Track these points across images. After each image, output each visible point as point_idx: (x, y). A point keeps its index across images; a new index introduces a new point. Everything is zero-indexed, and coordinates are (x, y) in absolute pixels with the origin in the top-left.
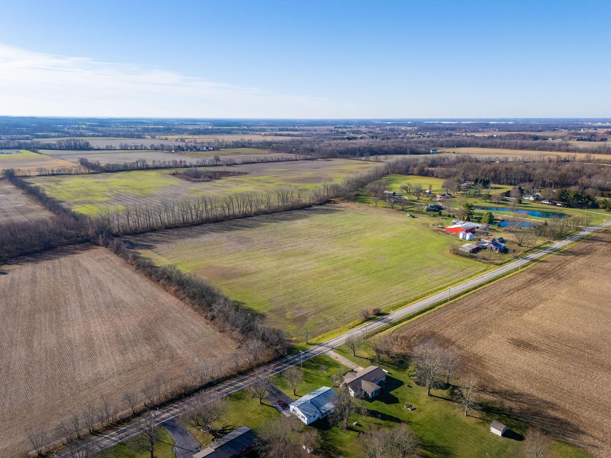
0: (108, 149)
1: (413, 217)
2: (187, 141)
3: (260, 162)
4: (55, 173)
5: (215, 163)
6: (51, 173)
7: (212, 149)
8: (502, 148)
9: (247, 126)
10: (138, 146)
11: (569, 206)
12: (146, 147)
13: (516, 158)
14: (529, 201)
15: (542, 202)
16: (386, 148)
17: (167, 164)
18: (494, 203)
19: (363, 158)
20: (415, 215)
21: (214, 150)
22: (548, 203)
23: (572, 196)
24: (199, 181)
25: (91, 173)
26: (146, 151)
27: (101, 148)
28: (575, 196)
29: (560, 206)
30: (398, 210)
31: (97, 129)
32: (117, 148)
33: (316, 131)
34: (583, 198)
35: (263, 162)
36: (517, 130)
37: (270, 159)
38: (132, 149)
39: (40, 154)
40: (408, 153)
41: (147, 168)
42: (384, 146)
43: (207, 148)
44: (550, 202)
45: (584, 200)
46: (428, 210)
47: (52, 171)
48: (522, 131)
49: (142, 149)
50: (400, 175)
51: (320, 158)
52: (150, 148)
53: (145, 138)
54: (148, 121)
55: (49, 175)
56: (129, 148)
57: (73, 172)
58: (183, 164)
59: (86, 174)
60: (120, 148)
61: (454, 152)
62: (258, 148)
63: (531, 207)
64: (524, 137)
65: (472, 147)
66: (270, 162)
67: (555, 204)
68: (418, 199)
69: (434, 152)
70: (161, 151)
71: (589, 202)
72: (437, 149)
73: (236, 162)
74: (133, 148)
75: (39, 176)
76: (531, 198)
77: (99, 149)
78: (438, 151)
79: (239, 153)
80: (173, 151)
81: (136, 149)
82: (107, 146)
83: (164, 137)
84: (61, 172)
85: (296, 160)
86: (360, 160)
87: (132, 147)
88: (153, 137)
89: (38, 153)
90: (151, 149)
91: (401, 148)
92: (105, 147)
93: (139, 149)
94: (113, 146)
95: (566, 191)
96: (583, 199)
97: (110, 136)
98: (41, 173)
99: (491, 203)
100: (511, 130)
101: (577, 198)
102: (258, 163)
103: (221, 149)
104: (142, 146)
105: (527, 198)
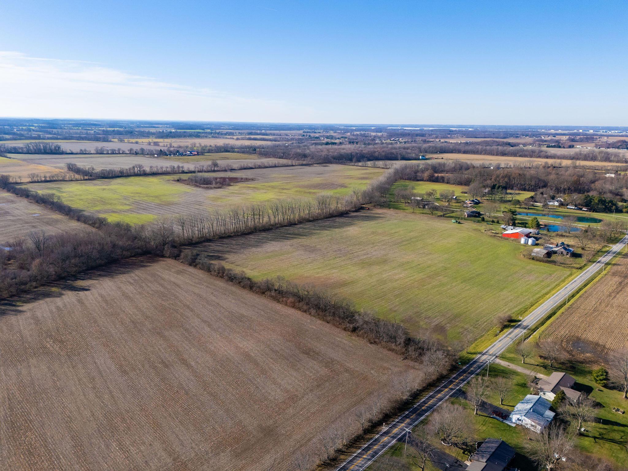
0: (82, 153)
1: (459, 223)
2: (161, 144)
3: (257, 168)
4: (48, 179)
5: (213, 169)
6: (43, 179)
7: (196, 153)
8: (484, 154)
9: (212, 129)
10: (115, 150)
11: (595, 211)
12: (124, 151)
13: (508, 164)
14: (554, 206)
15: (568, 207)
16: (377, 154)
17: (164, 169)
18: (523, 208)
19: (360, 164)
20: (461, 221)
21: (198, 154)
22: (574, 208)
23: (596, 201)
24: (211, 188)
26: (125, 155)
27: (74, 151)
28: (599, 201)
29: (586, 211)
30: (438, 216)
31: (52, 131)
32: (92, 152)
33: (287, 135)
34: (607, 203)
35: (260, 167)
36: (483, 136)
37: (266, 165)
38: (108, 154)
39: (10, 158)
40: (399, 158)
41: (145, 174)
43: (191, 153)
44: (576, 207)
45: (609, 204)
46: (469, 216)
47: (45, 177)
48: (488, 138)
49: (120, 153)
50: (408, 181)
51: (316, 164)
52: (128, 153)
53: (111, 141)
54: (100, 123)
55: (42, 182)
56: (105, 152)
57: (67, 179)
58: (181, 169)
59: (81, 180)
60: (95, 152)
61: (442, 158)
62: (243, 152)
63: (560, 212)
66: (267, 167)
67: (581, 209)
68: (449, 205)
69: (424, 158)
70: (141, 155)
71: (612, 207)
72: (426, 155)
73: (234, 168)
74: (110, 152)
75: (31, 182)
76: (556, 204)
77: (72, 153)
78: (427, 157)
79: (228, 158)
80: (156, 156)
81: (113, 153)
82: (81, 150)
83: (134, 140)
84: (54, 179)
85: (293, 166)
86: (357, 166)
87: (108, 151)
88: (121, 141)
89: (7, 157)
90: (130, 154)
91: (392, 153)
92: (79, 151)
93: (116, 154)
94: (87, 149)
95: (589, 196)
97: (72, 139)
98: (33, 180)
99: (520, 208)
101: (601, 203)
102: (255, 168)
103: (206, 154)
104: (119, 150)
105: (551, 203)
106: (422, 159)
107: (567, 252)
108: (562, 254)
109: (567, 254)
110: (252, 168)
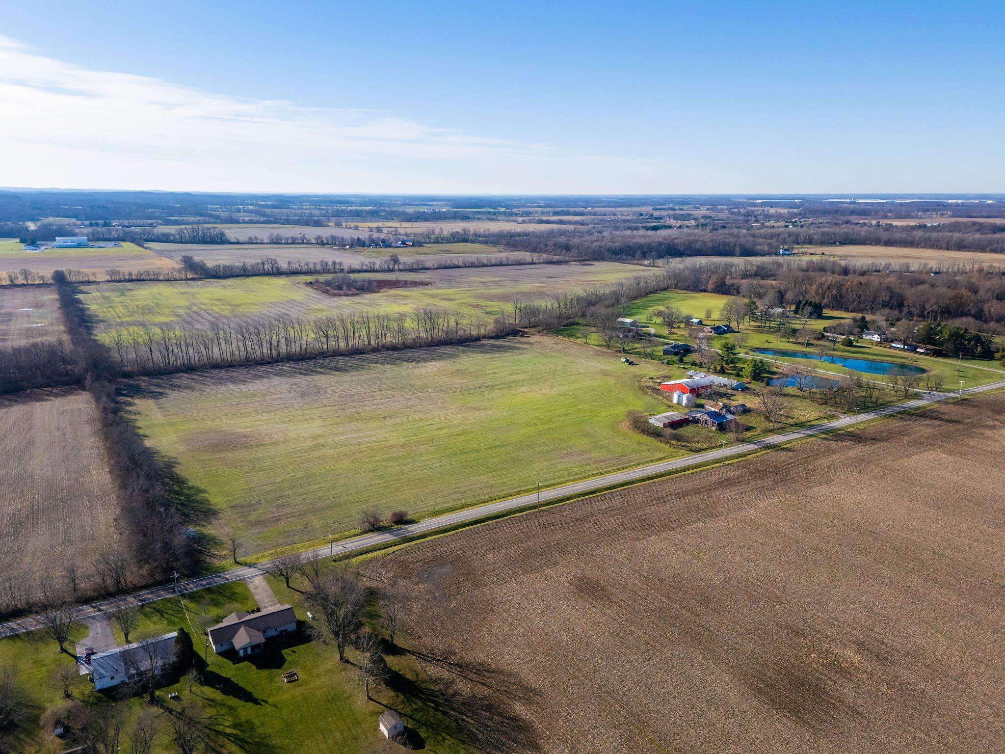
0: (251, 242)
1: (631, 363)
2: (385, 230)
3: (469, 267)
4: (134, 277)
5: (391, 267)
6: (127, 277)
7: (411, 244)
8: (924, 247)
9: (507, 207)
10: (297, 238)
11: (938, 354)
12: (309, 240)
13: (926, 264)
14: (871, 341)
15: (893, 345)
17: (311, 266)
19: (646, 262)
20: (637, 361)
21: (413, 245)
22: (902, 347)
23: (947, 336)
24: (340, 295)
25: (190, 280)
26: (310, 246)
27: (241, 239)
28: (951, 336)
29: (921, 353)
30: (617, 351)
31: (265, 211)
32: (265, 241)
33: (615, 215)
35: (473, 265)
36: (985, 215)
37: (485, 262)
38: (287, 243)
39: (146, 248)
40: (738, 253)
41: (277, 273)
42: (697, 241)
43: (404, 243)
44: (905, 344)
45: (969, 343)
46: (666, 352)
47: (130, 274)
48: (996, 217)
49: (303, 243)
50: (686, 291)
51: (575, 261)
52: (315, 242)
53: (327, 226)
54: (354, 200)
55: (125, 281)
56: (283, 241)
57: (162, 277)
58: (338, 267)
59: (182, 280)
60: (269, 241)
61: (823, 254)
62: (486, 243)
63: (870, 354)
64: (981, 228)
65: (869, 244)
66: (486, 266)
67: (914, 349)
68: (670, 333)
69: (786, 252)
70: (329, 246)
71: (977, 347)
72: (793, 248)
73: (427, 266)
74: (289, 242)
75: (109, 281)
76: (876, 338)
77: (238, 243)
78: (795, 251)
79: (448, 251)
80: (348, 247)
81: (293, 243)
82: (250, 238)
83: (353, 224)
84: (144, 277)
85: (533, 263)
86: (641, 265)
87: (288, 239)
88: (338, 225)
89: (143, 247)
90: (317, 243)
91: (725, 244)
92: (247, 240)
93: (298, 243)
94: (259, 237)
96: (966, 342)
97: (275, 223)
98: (113, 278)
100: (975, 214)
101: (954, 340)
102: (465, 267)
103: (425, 245)
104: (303, 238)
105: (868, 337)
106: (783, 255)
107: (713, 422)
108: (706, 423)
109: (713, 425)
110: (458, 267)
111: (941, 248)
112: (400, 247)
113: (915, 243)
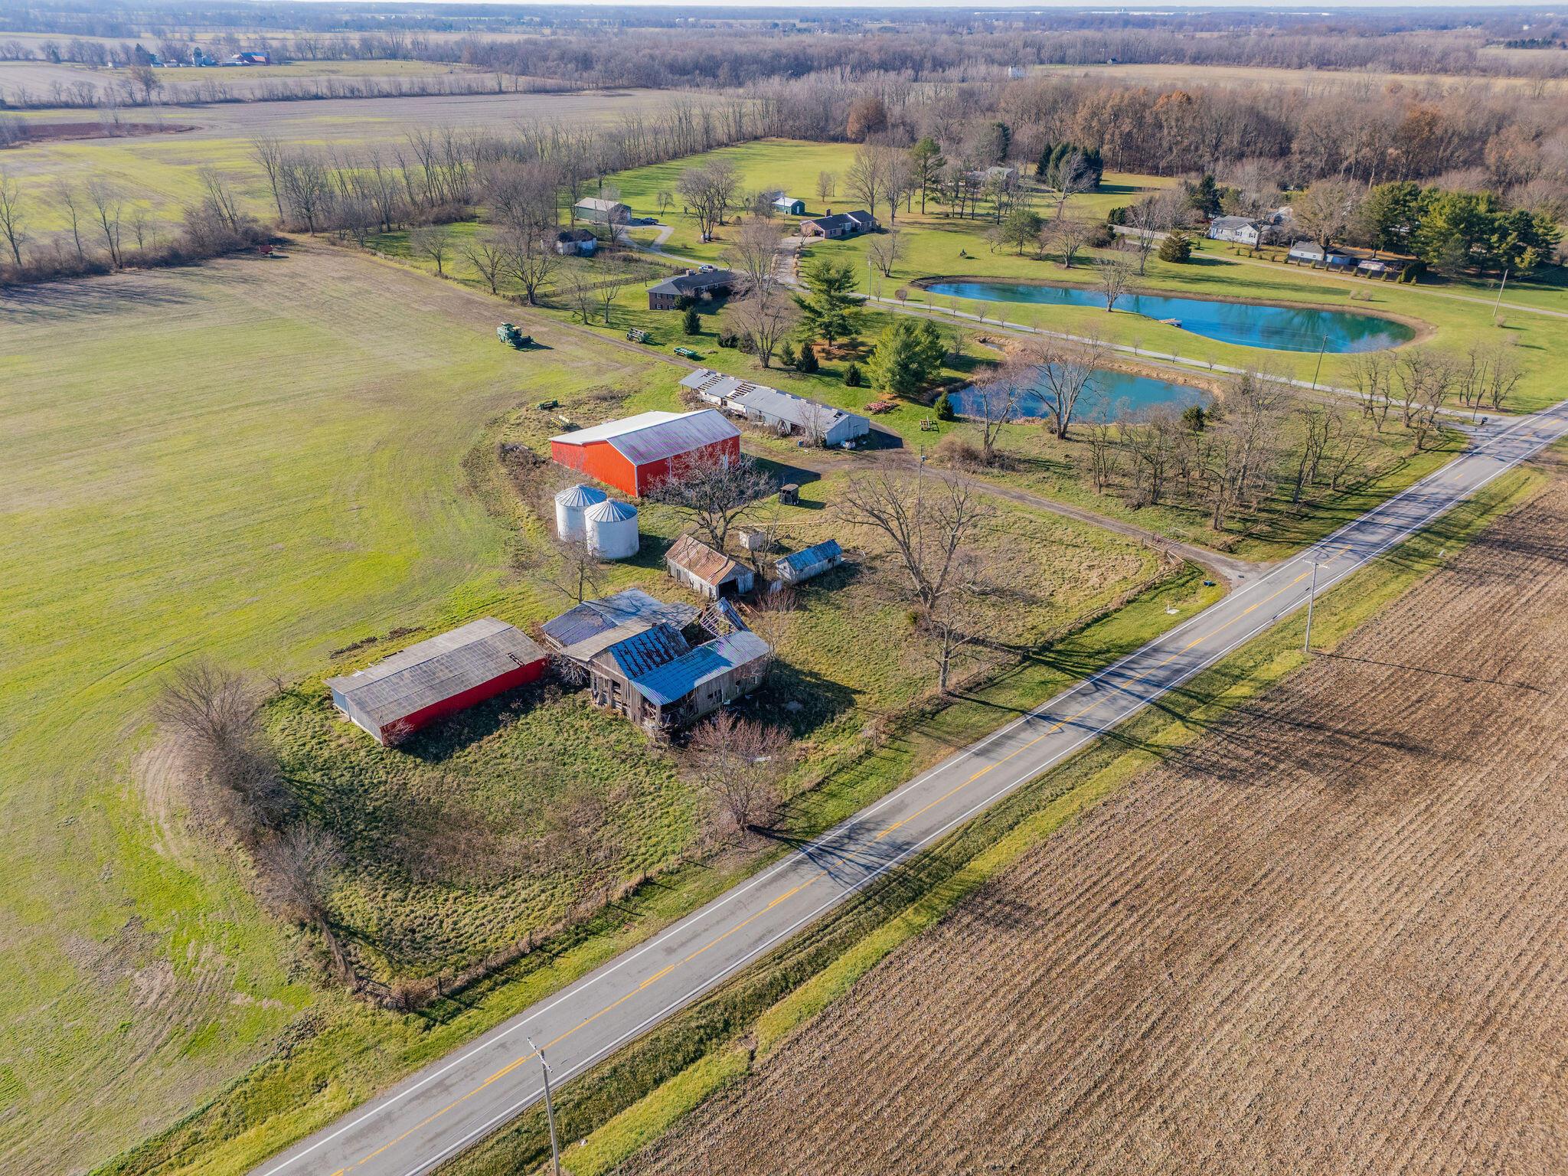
7: (262, 59)
11: (1420, 273)
12: (30, 53)
14: (1233, 245)
15: (1294, 252)
18: (1055, 259)
21: (268, 62)
22: (1319, 257)
23: (1441, 223)
28: (1454, 221)
29: (1377, 274)
34: (1493, 231)
43: (245, 57)
44: (1327, 250)
45: (1502, 239)
46: (657, 301)
49: (17, 59)
51: (597, 89)
52: (43, 57)
63: (1230, 282)
67: (1352, 264)
68: (704, 240)
71: (1522, 250)
76: (1248, 234)
95: (1415, 194)
96: (1494, 238)
99: (1039, 258)
101: (1463, 232)
111: (1288, 66)
112: (234, 65)
113: (1244, 58)
